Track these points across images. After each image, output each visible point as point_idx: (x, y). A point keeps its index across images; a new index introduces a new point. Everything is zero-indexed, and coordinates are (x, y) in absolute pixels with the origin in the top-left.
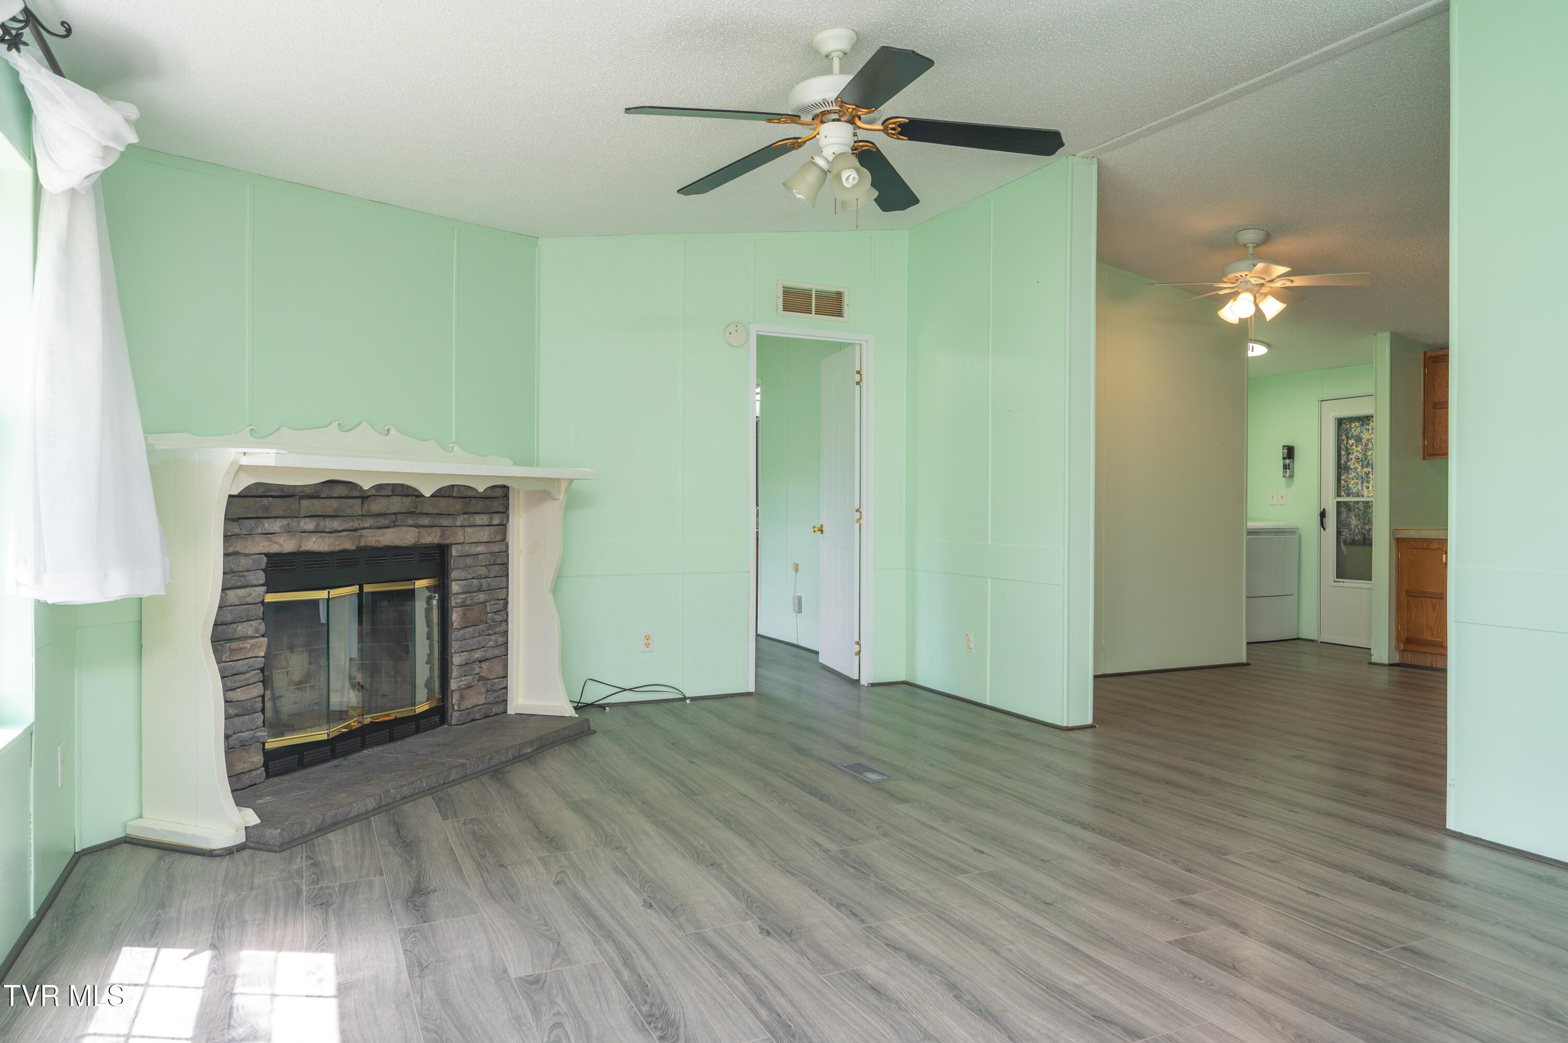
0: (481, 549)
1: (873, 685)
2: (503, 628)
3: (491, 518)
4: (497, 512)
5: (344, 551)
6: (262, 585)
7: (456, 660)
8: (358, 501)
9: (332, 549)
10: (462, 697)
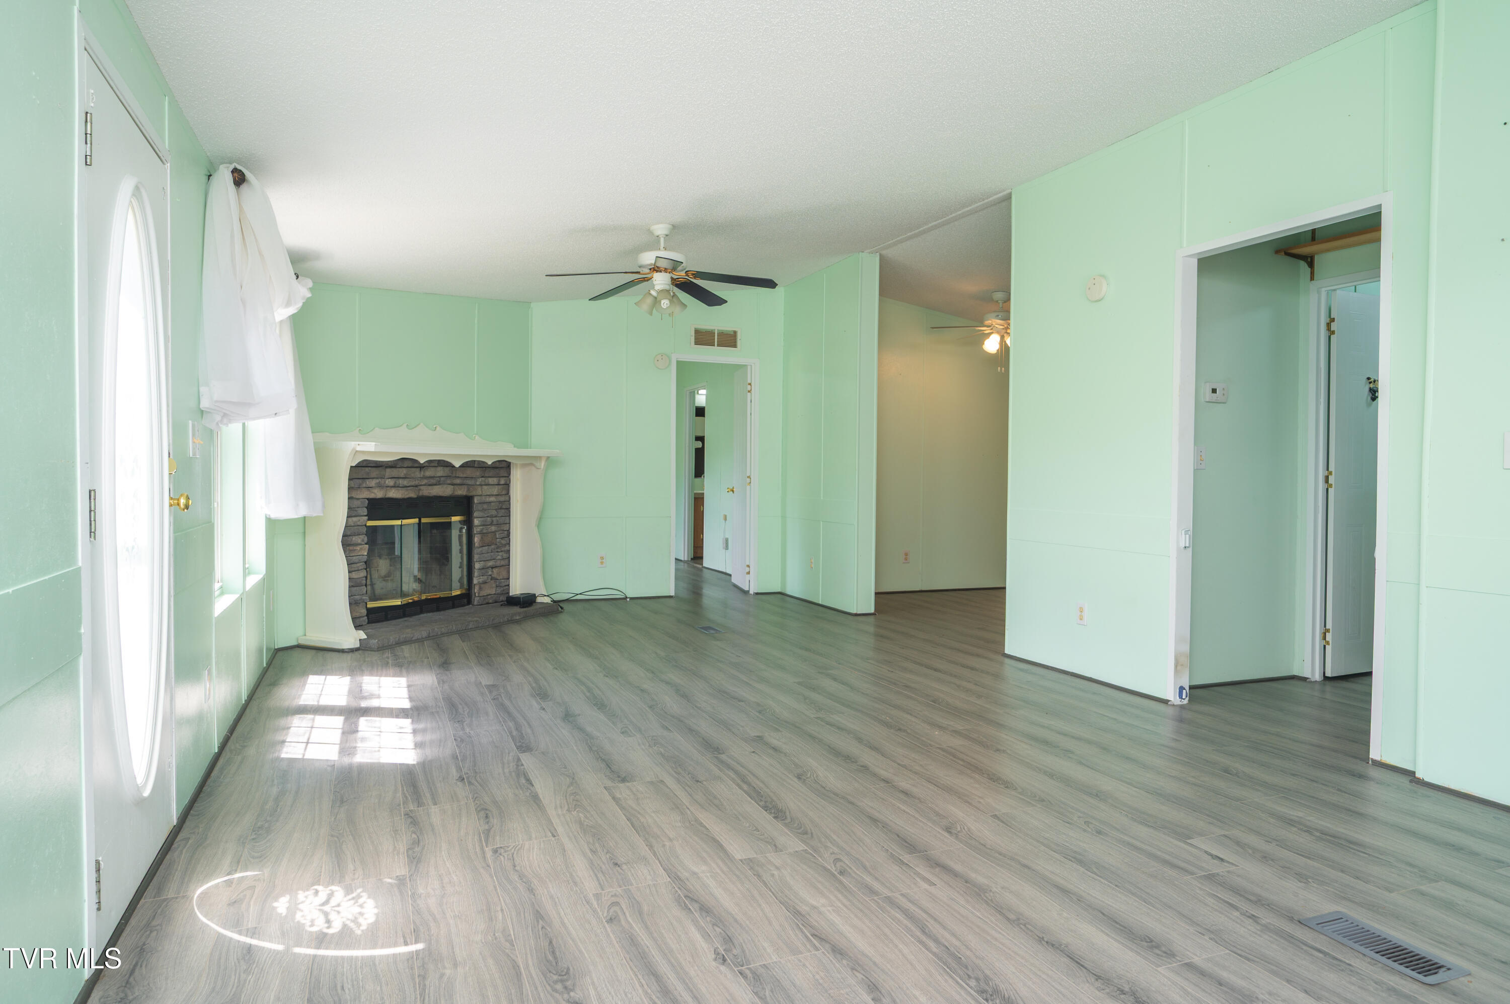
0: (492, 499)
1: (757, 594)
2: (507, 548)
3: (499, 480)
4: (503, 477)
5: (410, 499)
6: (366, 516)
7: (477, 566)
8: (418, 469)
9: (403, 497)
10: (480, 589)
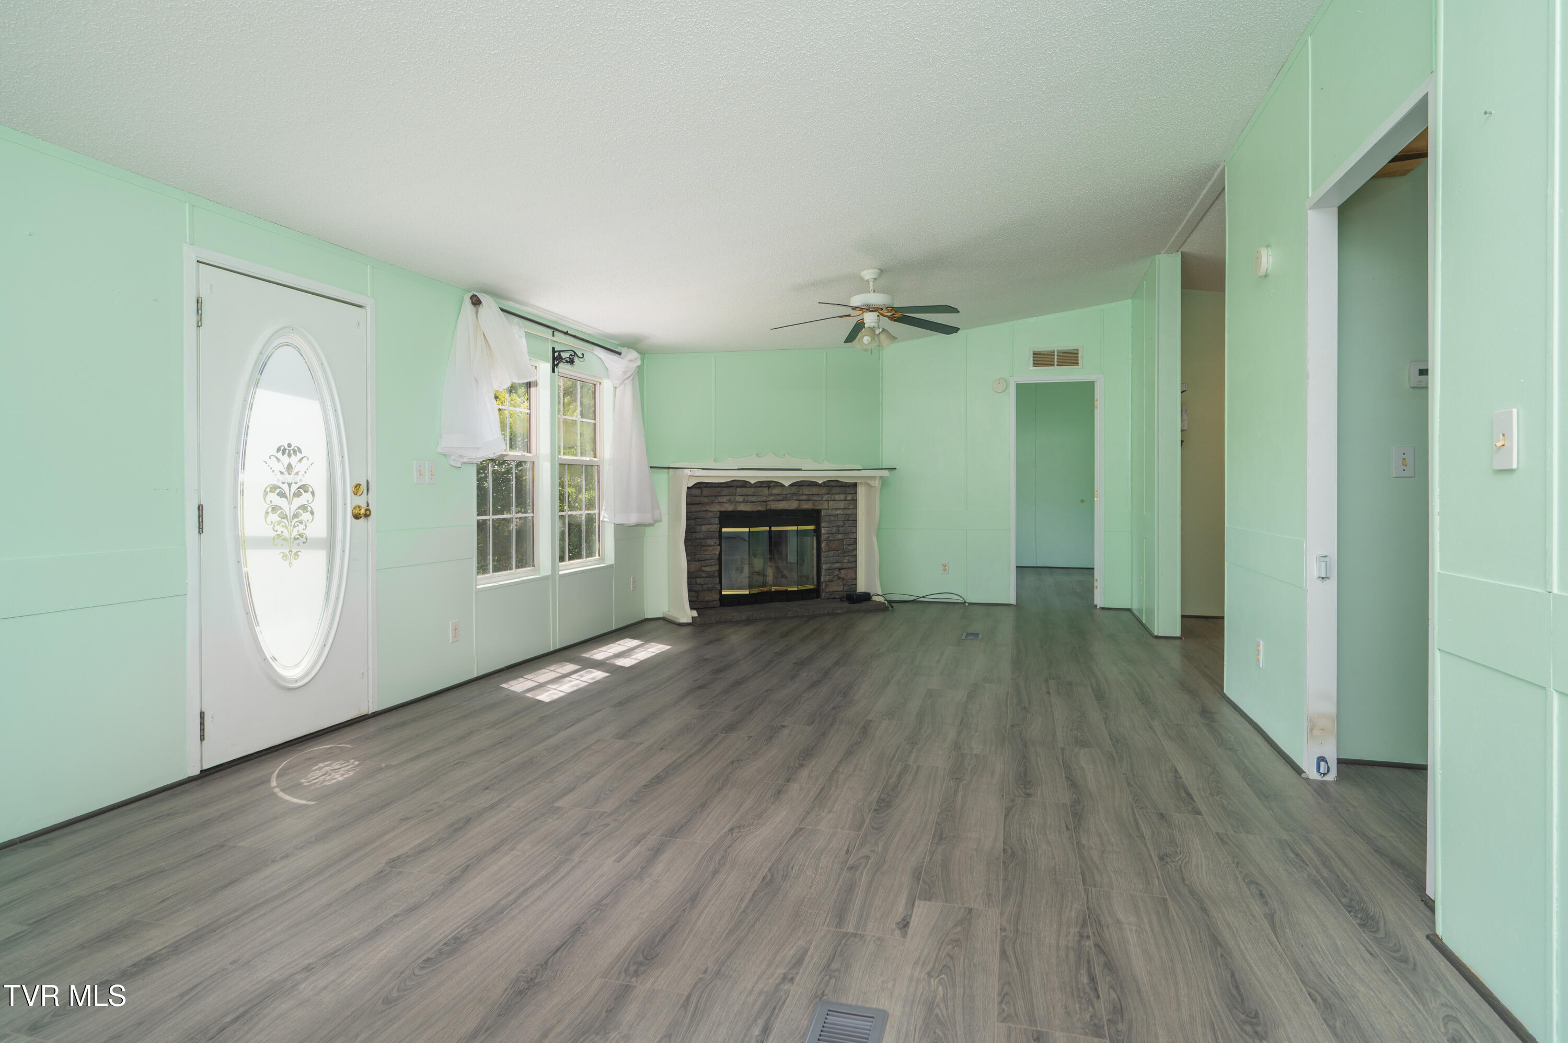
0: (839, 512)
1: (1103, 608)
2: (854, 553)
3: (846, 497)
4: (850, 494)
5: (759, 511)
6: (717, 524)
7: (824, 567)
8: (766, 489)
9: (752, 510)
10: (826, 585)
